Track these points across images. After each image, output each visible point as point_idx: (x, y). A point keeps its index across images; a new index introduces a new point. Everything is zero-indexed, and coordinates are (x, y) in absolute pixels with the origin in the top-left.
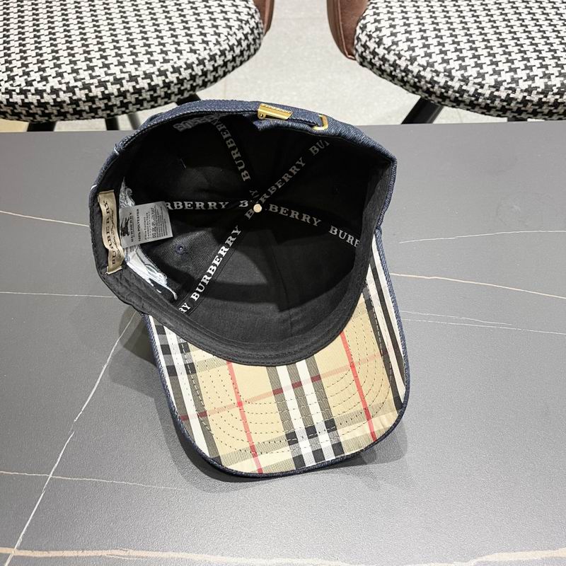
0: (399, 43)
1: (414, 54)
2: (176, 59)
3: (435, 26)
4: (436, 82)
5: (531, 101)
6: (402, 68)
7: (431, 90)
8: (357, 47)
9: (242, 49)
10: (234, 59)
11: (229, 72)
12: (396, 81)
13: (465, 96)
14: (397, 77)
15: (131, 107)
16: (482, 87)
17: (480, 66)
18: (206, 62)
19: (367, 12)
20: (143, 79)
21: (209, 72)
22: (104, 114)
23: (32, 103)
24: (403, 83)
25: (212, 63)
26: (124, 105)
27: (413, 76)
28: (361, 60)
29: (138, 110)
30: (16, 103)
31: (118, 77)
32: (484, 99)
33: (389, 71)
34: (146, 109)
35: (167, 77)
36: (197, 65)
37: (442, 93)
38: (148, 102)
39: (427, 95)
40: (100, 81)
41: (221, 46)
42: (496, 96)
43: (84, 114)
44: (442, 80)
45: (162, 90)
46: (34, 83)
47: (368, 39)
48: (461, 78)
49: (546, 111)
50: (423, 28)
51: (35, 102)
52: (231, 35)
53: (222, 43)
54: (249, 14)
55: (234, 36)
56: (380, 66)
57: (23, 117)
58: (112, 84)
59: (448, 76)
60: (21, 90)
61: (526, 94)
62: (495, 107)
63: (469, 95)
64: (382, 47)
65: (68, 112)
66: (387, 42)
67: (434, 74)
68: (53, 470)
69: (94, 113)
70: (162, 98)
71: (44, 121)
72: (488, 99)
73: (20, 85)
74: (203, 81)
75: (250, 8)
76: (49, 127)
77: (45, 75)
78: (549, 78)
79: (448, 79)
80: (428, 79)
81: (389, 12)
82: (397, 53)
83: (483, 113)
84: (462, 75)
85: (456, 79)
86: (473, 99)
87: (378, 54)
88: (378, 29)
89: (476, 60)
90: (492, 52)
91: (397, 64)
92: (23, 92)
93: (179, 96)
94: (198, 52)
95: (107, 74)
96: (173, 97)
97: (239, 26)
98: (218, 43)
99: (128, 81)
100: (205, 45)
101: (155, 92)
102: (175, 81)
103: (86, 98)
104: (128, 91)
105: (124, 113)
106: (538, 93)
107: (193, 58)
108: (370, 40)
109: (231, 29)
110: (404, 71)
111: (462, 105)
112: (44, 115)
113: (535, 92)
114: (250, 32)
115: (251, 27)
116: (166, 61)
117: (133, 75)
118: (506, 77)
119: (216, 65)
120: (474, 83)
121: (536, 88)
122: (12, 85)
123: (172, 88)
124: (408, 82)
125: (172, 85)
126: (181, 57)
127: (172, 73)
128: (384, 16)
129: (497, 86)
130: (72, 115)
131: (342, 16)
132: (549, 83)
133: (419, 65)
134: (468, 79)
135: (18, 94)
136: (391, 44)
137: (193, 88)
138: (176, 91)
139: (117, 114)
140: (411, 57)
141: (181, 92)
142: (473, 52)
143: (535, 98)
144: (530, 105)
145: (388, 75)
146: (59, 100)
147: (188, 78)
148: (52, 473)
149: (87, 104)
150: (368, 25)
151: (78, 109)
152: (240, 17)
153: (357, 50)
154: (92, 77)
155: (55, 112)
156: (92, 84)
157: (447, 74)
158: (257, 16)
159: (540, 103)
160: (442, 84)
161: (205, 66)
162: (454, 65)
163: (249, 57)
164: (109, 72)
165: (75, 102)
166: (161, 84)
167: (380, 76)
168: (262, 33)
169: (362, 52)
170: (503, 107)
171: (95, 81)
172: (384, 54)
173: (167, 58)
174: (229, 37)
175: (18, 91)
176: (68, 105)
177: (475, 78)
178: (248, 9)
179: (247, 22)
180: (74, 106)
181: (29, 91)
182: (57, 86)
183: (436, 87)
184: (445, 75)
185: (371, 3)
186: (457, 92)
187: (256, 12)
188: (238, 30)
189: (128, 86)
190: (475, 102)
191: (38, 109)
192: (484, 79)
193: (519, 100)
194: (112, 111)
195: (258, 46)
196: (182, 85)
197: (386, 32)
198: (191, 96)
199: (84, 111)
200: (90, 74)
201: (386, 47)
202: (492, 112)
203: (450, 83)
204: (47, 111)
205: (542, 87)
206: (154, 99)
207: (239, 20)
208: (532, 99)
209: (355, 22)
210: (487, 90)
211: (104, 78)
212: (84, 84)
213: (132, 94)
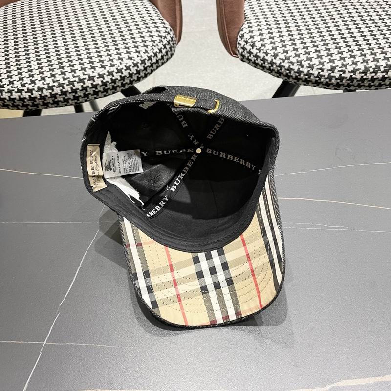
0: (266, 45)
1: (276, 52)
2: (119, 64)
3: (289, 32)
4: (292, 69)
5: (356, 78)
6: (269, 61)
7: (289, 74)
8: (238, 49)
9: (163, 54)
10: (157, 61)
11: (155, 70)
12: (266, 70)
13: (312, 77)
14: (266, 67)
15: (90, 97)
16: (323, 71)
17: (321, 57)
18: (139, 64)
19: (244, 26)
20: (98, 78)
21: (141, 71)
22: (73, 102)
23: (25, 98)
24: (270, 71)
25: (143, 65)
26: (86, 96)
27: (277, 66)
28: (242, 57)
29: (96, 98)
30: (15, 99)
31: (81, 78)
32: (325, 79)
33: (260, 63)
34: (101, 97)
35: (113, 76)
36: (133, 67)
37: (296, 76)
38: (102, 93)
39: (287, 78)
40: (69, 81)
41: (148, 53)
42: (332, 76)
43: (60, 103)
44: (296, 67)
45: (111, 84)
46: (26, 85)
47: (245, 44)
48: (308, 66)
49: (367, 84)
50: (281, 35)
51: (27, 97)
52: (155, 46)
53: (149, 51)
54: (166, 32)
55: (157, 46)
56: (255, 60)
57: (20, 108)
58: (78, 83)
59: (300, 65)
60: (18, 90)
61: (352, 74)
62: (332, 84)
63: (314, 77)
64: (255, 48)
65: (49, 103)
66: (258, 45)
67: (290, 64)
68: (46, 339)
69: (66, 102)
70: (111, 90)
71: (34, 109)
72: (327, 78)
73: (17, 87)
74: (138, 77)
75: (166, 28)
76: (37, 113)
77: (33, 79)
78: (367, 62)
79: (300, 67)
80: (287, 68)
81: (258, 25)
82: (265, 51)
83: (324, 88)
84: (309, 64)
85: (305, 67)
86: (317, 79)
87: (252, 53)
88: (252, 37)
89: (317, 53)
90: (328, 48)
91: (265, 59)
92: (19, 91)
93: (122, 88)
94: (133, 58)
96: (118, 89)
97: (160, 40)
98: (146, 52)
99: (88, 80)
100: (138, 54)
101: (106, 86)
102: (119, 78)
103: (61, 92)
104: (88, 87)
105: (86, 101)
106: (360, 73)
107: (130, 63)
108: (247, 44)
109: (154, 42)
110: (270, 63)
111: (310, 84)
112: (34, 105)
113: (358, 72)
114: (167, 43)
115: (168, 40)
116: (112, 66)
117: (91, 76)
118: (338, 63)
119: (146, 66)
120: (317, 69)
121: (359, 70)
122: (12, 87)
123: (117, 83)
124: (273, 70)
125: (117, 81)
126: (122, 62)
127: (116, 73)
128: (255, 28)
129: (333, 69)
130: (52, 104)
131: (227, 30)
132: (367, 66)
133: (280, 58)
134: (313, 66)
135: (16, 93)
136: (261, 46)
137: (131, 82)
138: (120, 84)
139: (82, 102)
140: (274, 54)
141: (123, 85)
142: (315, 48)
143: (358, 76)
144: (355, 81)
145: (260, 66)
146: (43, 95)
147: (128, 76)
148: (46, 341)
149: (61, 96)
150: (245, 34)
151: (56, 100)
152: (160, 34)
153: (238, 51)
154: (64, 79)
155: (41, 103)
156: (64, 83)
157: (299, 63)
158: (172, 33)
159: (362, 79)
160: (296, 70)
161: (138, 67)
162: (303, 57)
163: (167, 60)
164: (75, 75)
165: (54, 96)
166: (110, 81)
167: (255, 67)
168: (175, 43)
169: (242, 52)
170: (338, 83)
171: (67, 81)
172: (257, 53)
173: (113, 63)
174: (154, 47)
175: (16, 90)
176: (49, 98)
177: (317, 65)
179: (165, 37)
180: (53, 99)
181: (23, 90)
182: (41, 86)
183: (292, 72)
184: (297, 64)
185: (246, 20)
186: (306, 75)
187: (171, 30)
188: (159, 42)
189: (88, 83)
190: (319, 81)
191: (30, 102)
192: (323, 66)
193: (348, 78)
194: (78, 100)
195: (173, 52)
196: (124, 81)
197: (257, 38)
198: (130, 87)
199: (60, 101)
200: (63, 77)
201: (258, 48)
202: (330, 87)
203: (301, 69)
204: (35, 103)
205: (363, 69)
206: (105, 91)
207: (159, 36)
208: (357, 77)
209: (236, 33)
210: (326, 72)
211: (72, 79)
212: (59, 84)
213: (91, 88)
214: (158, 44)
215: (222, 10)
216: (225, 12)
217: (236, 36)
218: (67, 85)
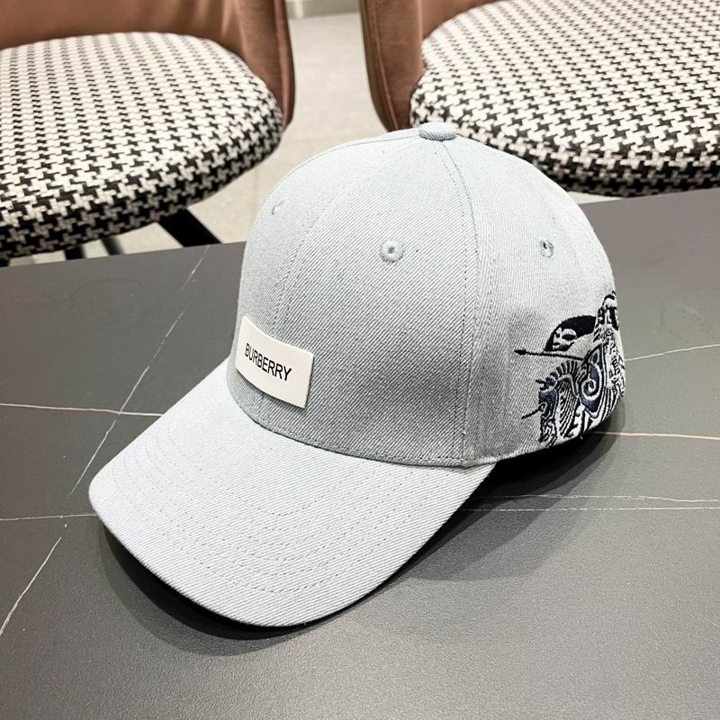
0: (474, 111)
1: (496, 124)
2: (153, 161)
3: (521, 86)
5: (677, 168)
9: (252, 144)
10: (240, 157)
11: (236, 176)
13: (579, 171)
15: (89, 232)
16: (601, 156)
17: (595, 128)
18: (199, 162)
19: (423, 79)
20: (104, 190)
21: (204, 178)
22: (50, 244)
25: (208, 163)
26: (79, 230)
31: (67, 190)
32: (607, 172)
34: (113, 233)
35: (140, 185)
36: (186, 167)
38: (116, 223)
40: (39, 198)
41: (220, 140)
42: (623, 166)
43: (19, 248)
44: (541, 152)
45: (135, 204)
47: (429, 113)
48: (568, 147)
50: (505, 90)
52: (234, 126)
53: (220, 136)
54: (259, 99)
55: (239, 127)
58: (58, 200)
59: (550, 146)
61: (667, 159)
62: (625, 183)
63: (585, 170)
64: (450, 119)
66: (456, 112)
67: (529, 146)
69: (34, 245)
70: (137, 217)
72: (612, 172)
74: (197, 189)
75: (260, 92)
78: (698, 133)
79: (550, 150)
81: (454, 76)
82: (472, 124)
84: (571, 143)
85: (562, 149)
86: (591, 174)
88: (440, 98)
89: (587, 121)
90: (607, 109)
93: (162, 213)
94: (185, 149)
95: (49, 187)
96: (153, 215)
97: (246, 114)
98: (215, 136)
99: (81, 195)
100: (196, 140)
101: (124, 207)
102: (154, 190)
103: (20, 223)
104: (83, 209)
106: (686, 155)
107: (178, 158)
109: (233, 118)
111: (575, 186)
113: (680, 154)
114: (262, 121)
115: (264, 115)
116: (138, 164)
117: (89, 185)
119: (214, 166)
120: (590, 152)
121: (681, 149)
123: (150, 201)
125: (150, 196)
126: (160, 157)
127: (147, 179)
128: (448, 82)
129: (624, 151)
131: (389, 86)
132: (700, 140)
133: (506, 136)
134: (579, 147)
136: (462, 114)
137: (183, 200)
138: (156, 204)
140: (492, 126)
141: (164, 206)
142: (581, 111)
143: (681, 162)
144: (675, 174)
147: (173, 185)
149: (21, 232)
150: (426, 95)
151: (9, 240)
152: (246, 104)
154: (27, 193)
156: (27, 203)
157: (547, 143)
158: (272, 103)
159: (691, 170)
160: (542, 159)
161: (197, 167)
162: (557, 130)
163: (264, 156)
164: (54, 184)
166: (133, 197)
168: (281, 125)
171: (33, 198)
173: (140, 159)
174: (232, 128)
177: (590, 144)
178: (257, 94)
179: (257, 109)
184: (546, 146)
185: (428, 69)
186: (566, 167)
187: (269, 97)
188: (245, 118)
189: (82, 202)
190: (595, 179)
192: (603, 145)
193: (658, 169)
195: (275, 141)
196: (165, 196)
197: (453, 100)
198: (180, 211)
199: (19, 242)
200: (25, 190)
201: (456, 119)
203: (554, 156)
205: (690, 147)
206: (123, 218)
207: (244, 106)
208: (677, 165)
209: (408, 93)
210: (608, 159)
211: (45, 193)
212: (15, 204)
213: (89, 212)
214: (242, 121)
215: (376, 44)
216: (382, 50)
217: (408, 99)
218: (34, 206)
